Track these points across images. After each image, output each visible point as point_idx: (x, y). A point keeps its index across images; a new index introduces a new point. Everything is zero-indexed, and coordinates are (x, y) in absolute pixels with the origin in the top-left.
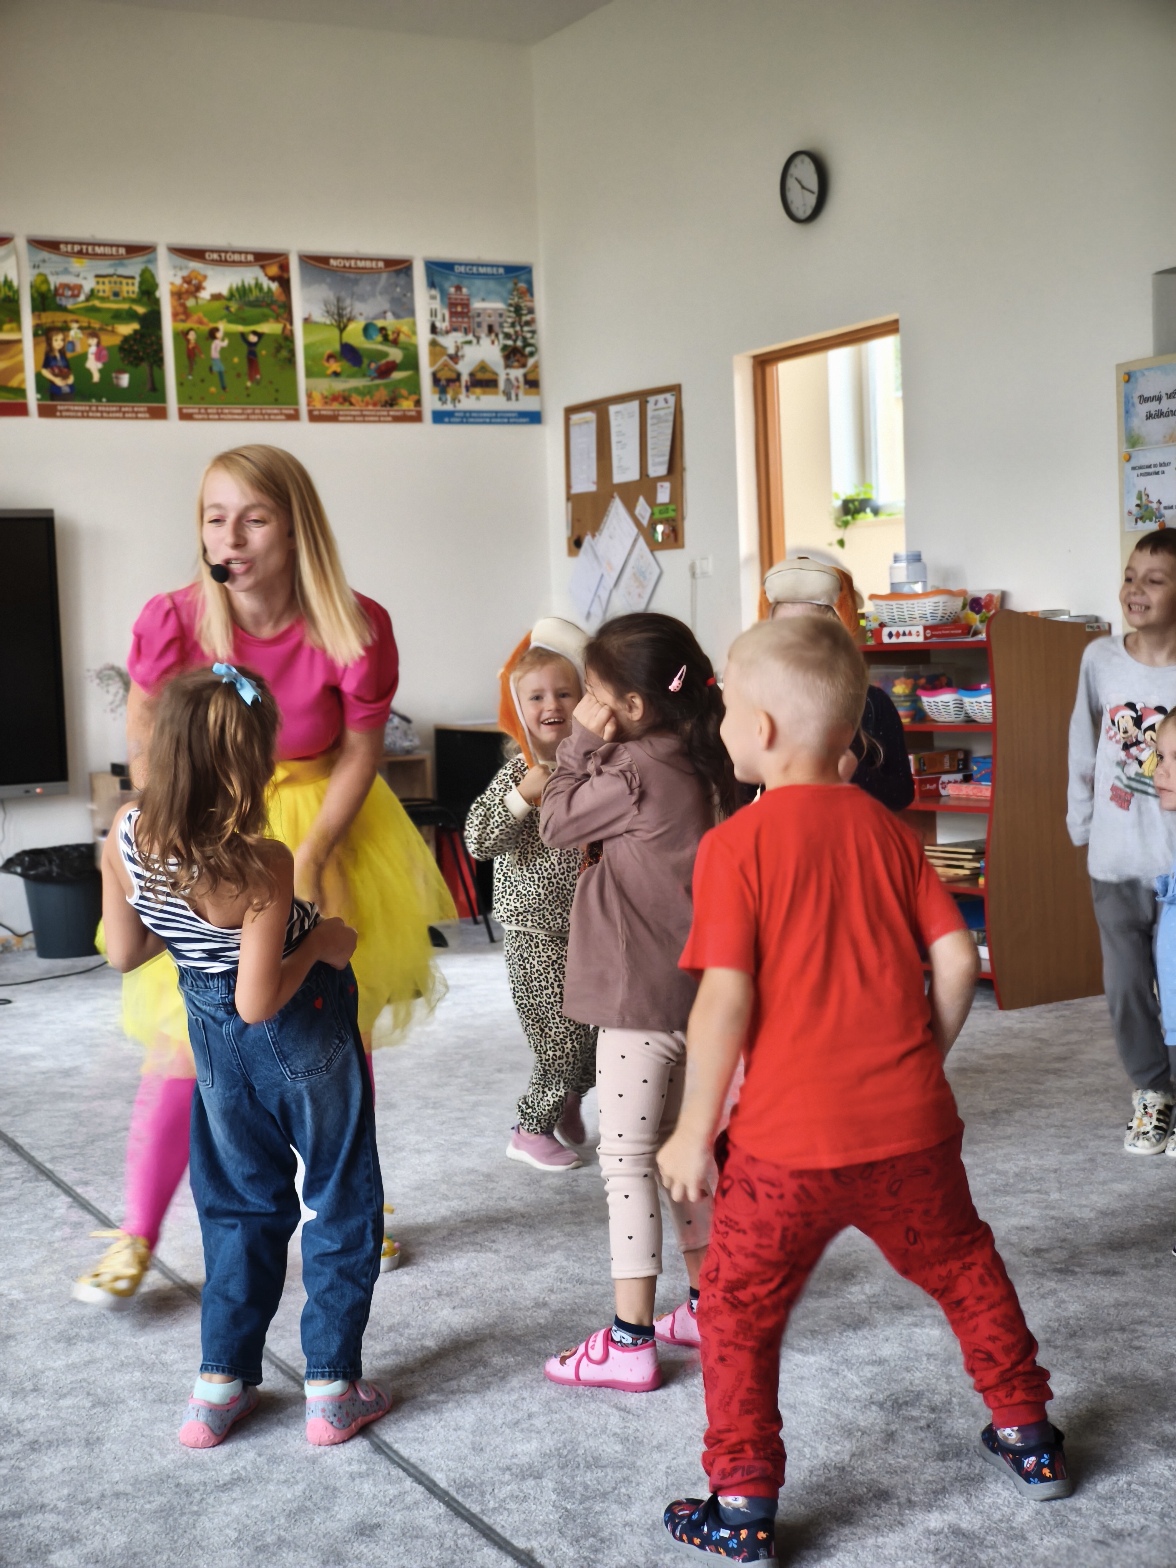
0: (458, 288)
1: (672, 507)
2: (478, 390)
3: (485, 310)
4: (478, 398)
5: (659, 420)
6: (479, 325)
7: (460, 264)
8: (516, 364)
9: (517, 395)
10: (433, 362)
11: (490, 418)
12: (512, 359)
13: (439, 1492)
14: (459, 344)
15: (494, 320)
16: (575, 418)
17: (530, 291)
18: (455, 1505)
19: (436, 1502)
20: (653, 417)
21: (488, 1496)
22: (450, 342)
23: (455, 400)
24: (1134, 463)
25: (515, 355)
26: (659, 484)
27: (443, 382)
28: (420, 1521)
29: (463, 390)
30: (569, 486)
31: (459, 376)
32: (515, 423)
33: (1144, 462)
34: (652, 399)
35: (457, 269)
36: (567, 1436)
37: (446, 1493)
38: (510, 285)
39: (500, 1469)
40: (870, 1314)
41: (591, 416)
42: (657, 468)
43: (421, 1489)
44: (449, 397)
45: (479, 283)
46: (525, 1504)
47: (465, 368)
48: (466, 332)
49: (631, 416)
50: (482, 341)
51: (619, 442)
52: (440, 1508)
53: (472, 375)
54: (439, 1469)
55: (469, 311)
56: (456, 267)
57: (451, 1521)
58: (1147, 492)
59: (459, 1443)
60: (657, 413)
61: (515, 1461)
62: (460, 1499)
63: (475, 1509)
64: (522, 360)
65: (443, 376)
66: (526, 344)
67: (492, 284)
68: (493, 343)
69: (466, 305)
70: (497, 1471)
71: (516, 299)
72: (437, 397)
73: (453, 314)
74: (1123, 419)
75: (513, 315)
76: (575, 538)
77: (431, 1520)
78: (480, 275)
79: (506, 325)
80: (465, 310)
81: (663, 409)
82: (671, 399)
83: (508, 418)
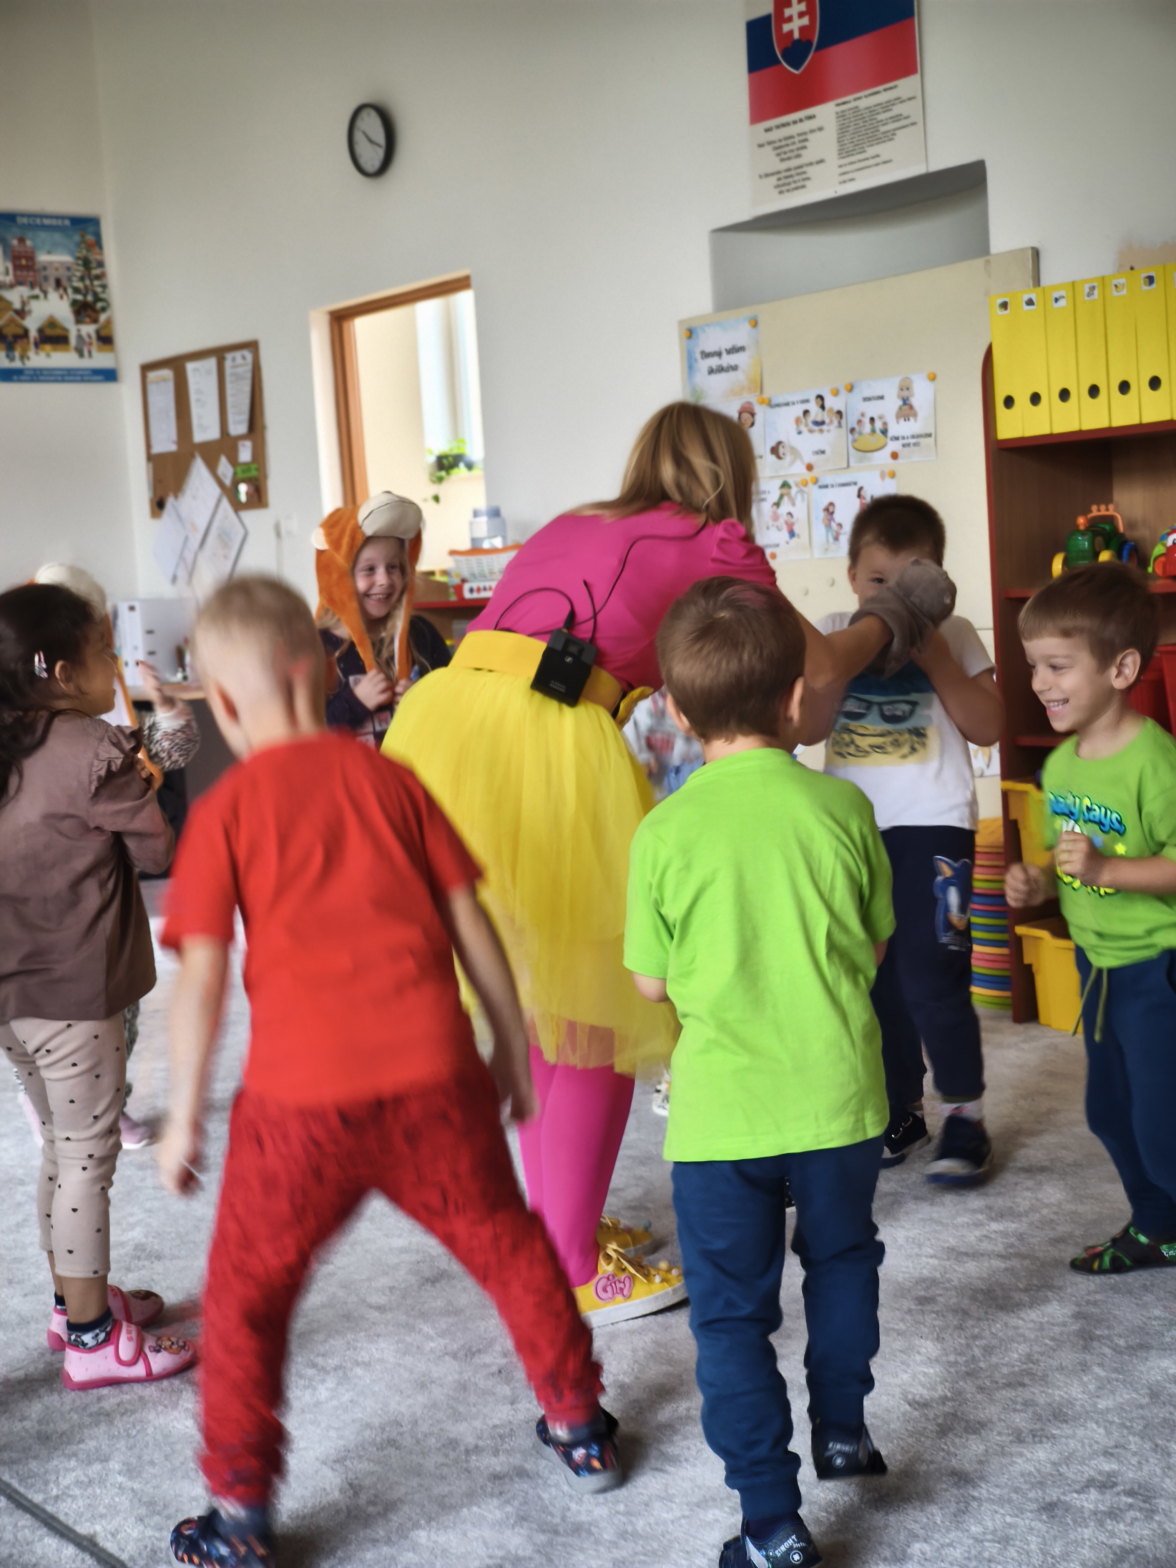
0: (22, 240)
1: (254, 466)
2: (48, 347)
3: (51, 263)
4: (48, 355)
5: (238, 378)
6: (46, 278)
7: (23, 215)
8: (87, 320)
11: (62, 376)
12: (83, 314)
14: (25, 299)
15: (62, 274)
16: (152, 375)
17: (98, 243)
18: (17, 1497)
20: (232, 374)
21: (52, 1485)
22: (15, 296)
23: (23, 357)
25: (85, 311)
26: (240, 443)
30: (148, 446)
32: (89, 381)
34: (229, 356)
35: (20, 220)
38: (77, 238)
41: (167, 373)
42: (238, 426)
44: (17, 354)
45: (43, 235)
46: (90, 1490)
47: (32, 324)
48: (32, 286)
49: (208, 373)
50: (49, 296)
51: (198, 400)
53: (41, 331)
55: (34, 264)
56: (18, 218)
57: (12, 1514)
60: (235, 370)
62: (22, 1490)
63: (38, 1498)
64: (93, 315)
65: (9, 332)
66: (97, 299)
67: (57, 237)
68: (61, 297)
69: (31, 258)
71: (84, 252)
72: (3, 354)
73: (16, 267)
74: (686, 374)
75: (81, 268)
76: (157, 499)
78: (44, 227)
79: (74, 279)
80: (30, 263)
81: (240, 366)
82: (249, 356)
83: (82, 376)
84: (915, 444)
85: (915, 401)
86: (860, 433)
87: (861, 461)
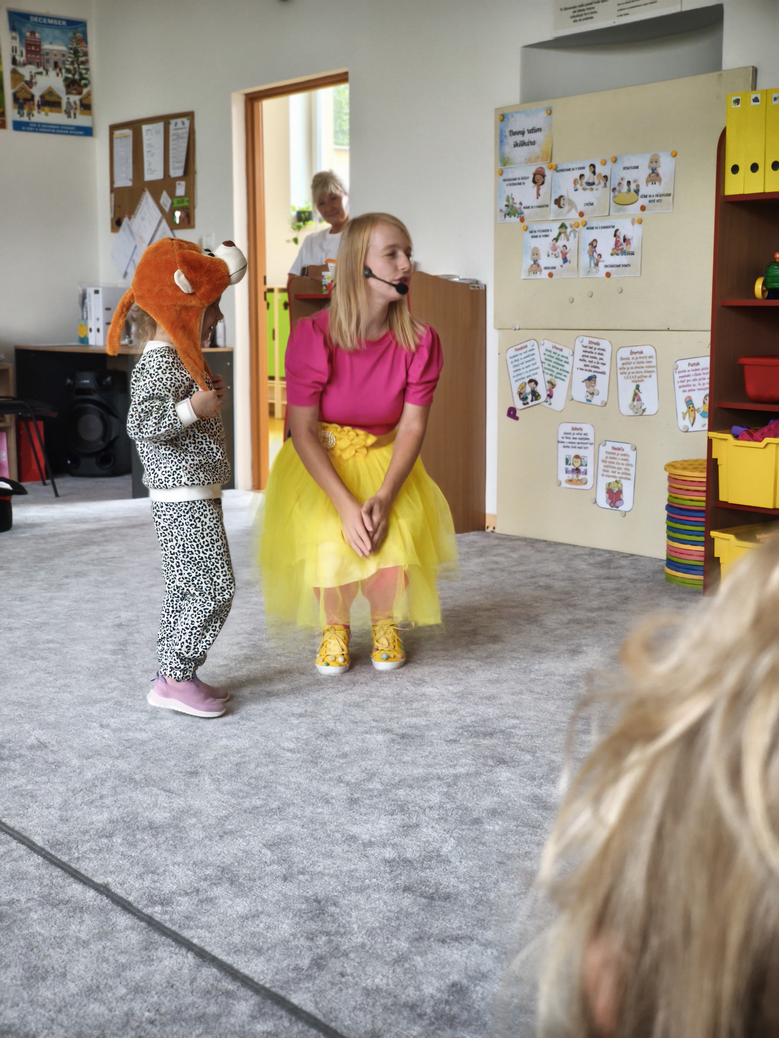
0: (33, 33)
1: (186, 199)
2: (47, 109)
3: (52, 50)
4: (46, 114)
5: (179, 137)
6: (48, 61)
7: (34, 16)
8: (74, 92)
9: (75, 114)
10: (13, 86)
11: (56, 129)
12: (72, 88)
13: (38, 849)
14: (33, 73)
15: (59, 58)
16: (117, 133)
17: (84, 39)
18: (50, 857)
19: (36, 855)
20: (174, 135)
21: (73, 850)
22: (26, 71)
23: (30, 114)
24: (505, 176)
25: (73, 85)
26: (177, 183)
27: (21, 101)
28: (24, 868)
29: (36, 107)
30: (112, 182)
31: (33, 97)
32: (73, 134)
33: (511, 176)
34: (173, 122)
35: (33, 19)
36: (129, 809)
37: (43, 849)
38: (71, 34)
39: (81, 832)
40: (335, 727)
41: (128, 132)
42: (176, 171)
43: (25, 847)
44: (25, 112)
45: (47, 30)
46: (101, 855)
47: (37, 92)
48: (38, 65)
49: (157, 133)
50: (49, 73)
51: (149, 152)
52: (40, 860)
53: (42, 97)
54: (37, 834)
55: (40, 50)
56: (31, 18)
57: (47, 868)
58: (513, 196)
59: (51, 817)
60: (176, 132)
61: (93, 826)
62: (53, 852)
63: (65, 859)
64: (79, 89)
65: (21, 95)
66: (82, 78)
67: (57, 32)
68: (58, 75)
69: (38, 46)
70: (79, 834)
71: (75, 45)
72: (16, 111)
73: (28, 52)
74: (498, 146)
75: (72, 56)
76: (116, 219)
77: (32, 868)
78: (49, 25)
79: (67, 63)
80: (38, 50)
81: (181, 129)
82: (187, 122)
83: (69, 130)
84: (658, 201)
85: (660, 171)
86: (619, 192)
87: (619, 211)
